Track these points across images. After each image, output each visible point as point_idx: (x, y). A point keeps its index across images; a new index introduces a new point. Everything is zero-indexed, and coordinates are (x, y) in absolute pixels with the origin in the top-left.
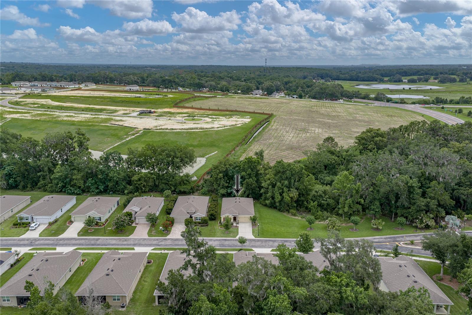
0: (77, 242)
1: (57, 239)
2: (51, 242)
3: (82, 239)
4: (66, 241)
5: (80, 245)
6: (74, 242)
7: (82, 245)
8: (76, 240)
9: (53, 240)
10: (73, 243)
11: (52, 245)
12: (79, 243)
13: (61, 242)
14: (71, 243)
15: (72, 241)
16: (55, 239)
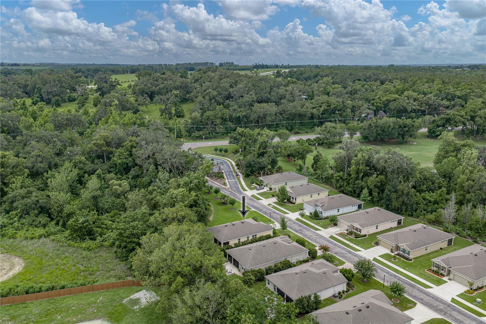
0: (422, 296)
1: (445, 314)
2: (454, 313)
3: (414, 297)
4: (435, 305)
5: (421, 291)
6: (426, 298)
7: (419, 289)
8: (422, 299)
9: (451, 315)
10: (428, 297)
11: (454, 309)
12: (421, 294)
13: (442, 307)
14: (431, 299)
15: (427, 301)
16: (448, 317)
